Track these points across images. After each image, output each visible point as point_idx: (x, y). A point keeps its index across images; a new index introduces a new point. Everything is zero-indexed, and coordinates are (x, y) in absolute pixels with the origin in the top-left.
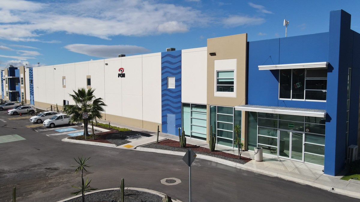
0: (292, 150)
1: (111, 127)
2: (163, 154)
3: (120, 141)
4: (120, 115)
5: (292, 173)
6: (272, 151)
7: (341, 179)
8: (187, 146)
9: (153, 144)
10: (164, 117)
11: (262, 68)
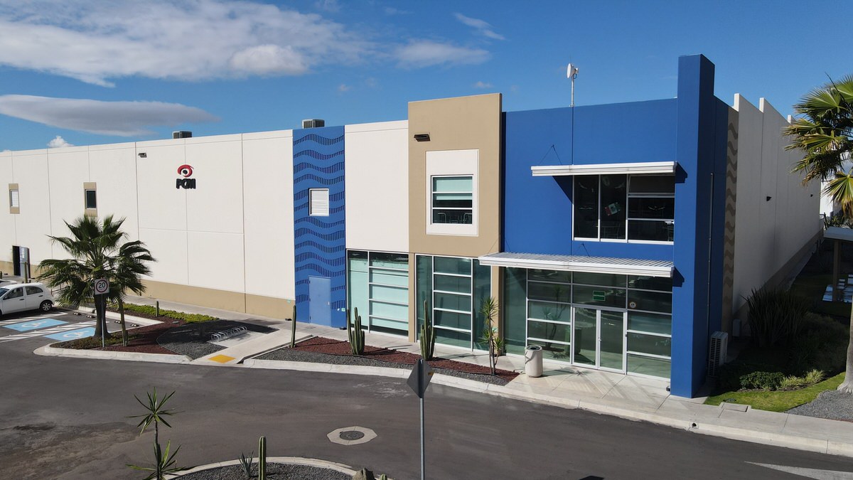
0: (602, 349)
1: (161, 314)
2: (312, 373)
3: (197, 347)
4: (184, 282)
5: (608, 398)
6: (555, 353)
7: (704, 403)
8: (366, 350)
9: (282, 349)
10: (301, 283)
11: (540, 171)
